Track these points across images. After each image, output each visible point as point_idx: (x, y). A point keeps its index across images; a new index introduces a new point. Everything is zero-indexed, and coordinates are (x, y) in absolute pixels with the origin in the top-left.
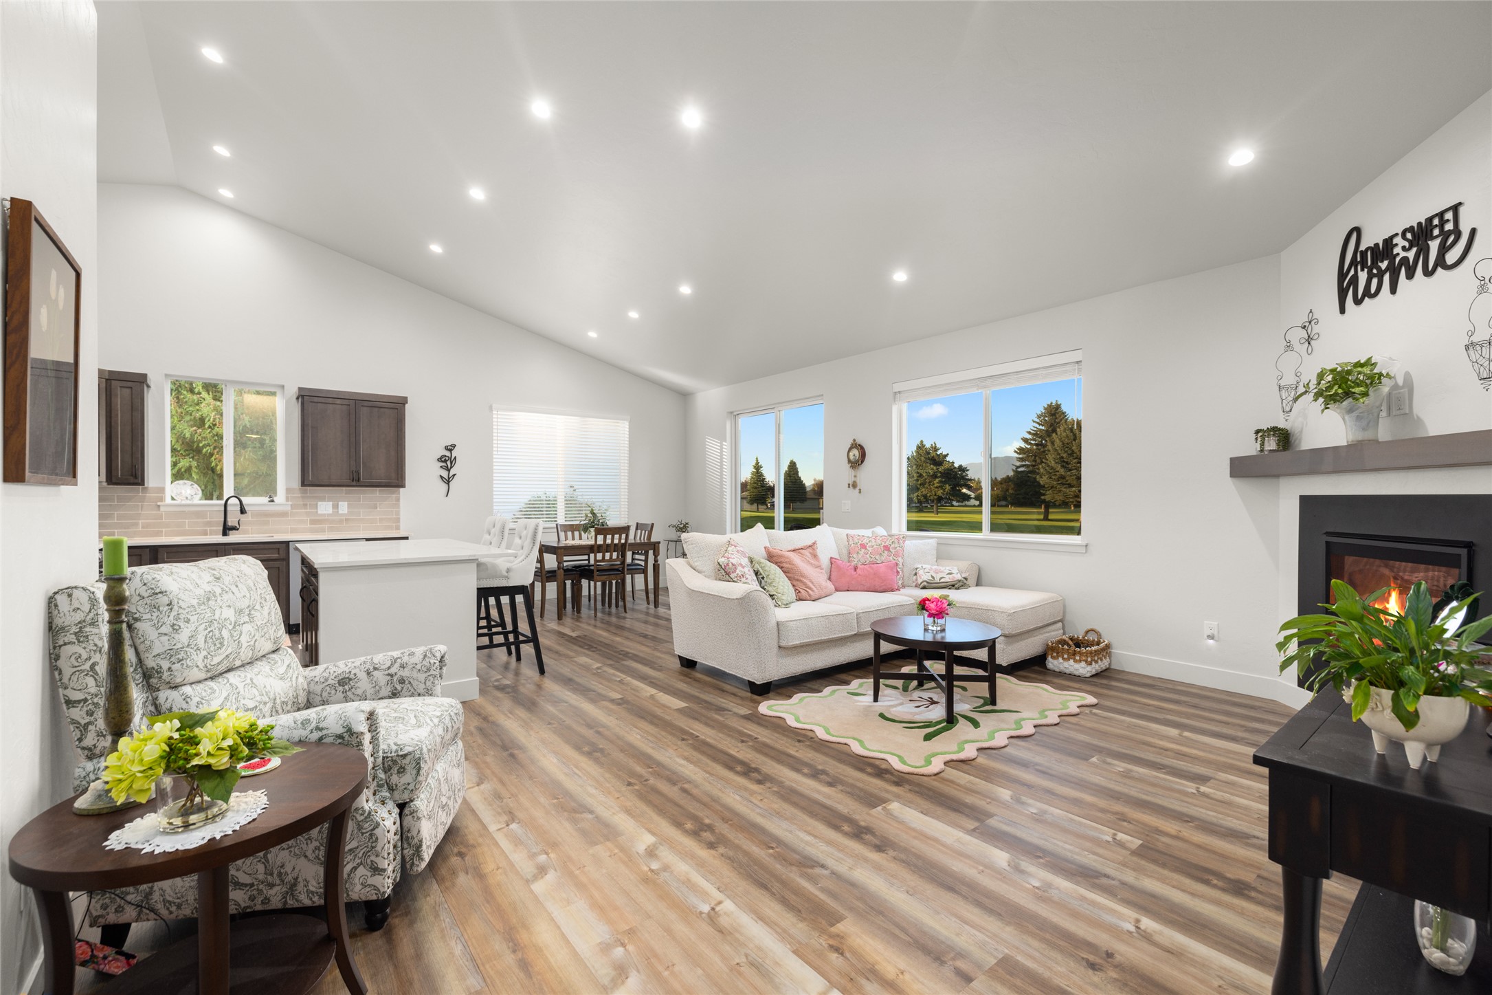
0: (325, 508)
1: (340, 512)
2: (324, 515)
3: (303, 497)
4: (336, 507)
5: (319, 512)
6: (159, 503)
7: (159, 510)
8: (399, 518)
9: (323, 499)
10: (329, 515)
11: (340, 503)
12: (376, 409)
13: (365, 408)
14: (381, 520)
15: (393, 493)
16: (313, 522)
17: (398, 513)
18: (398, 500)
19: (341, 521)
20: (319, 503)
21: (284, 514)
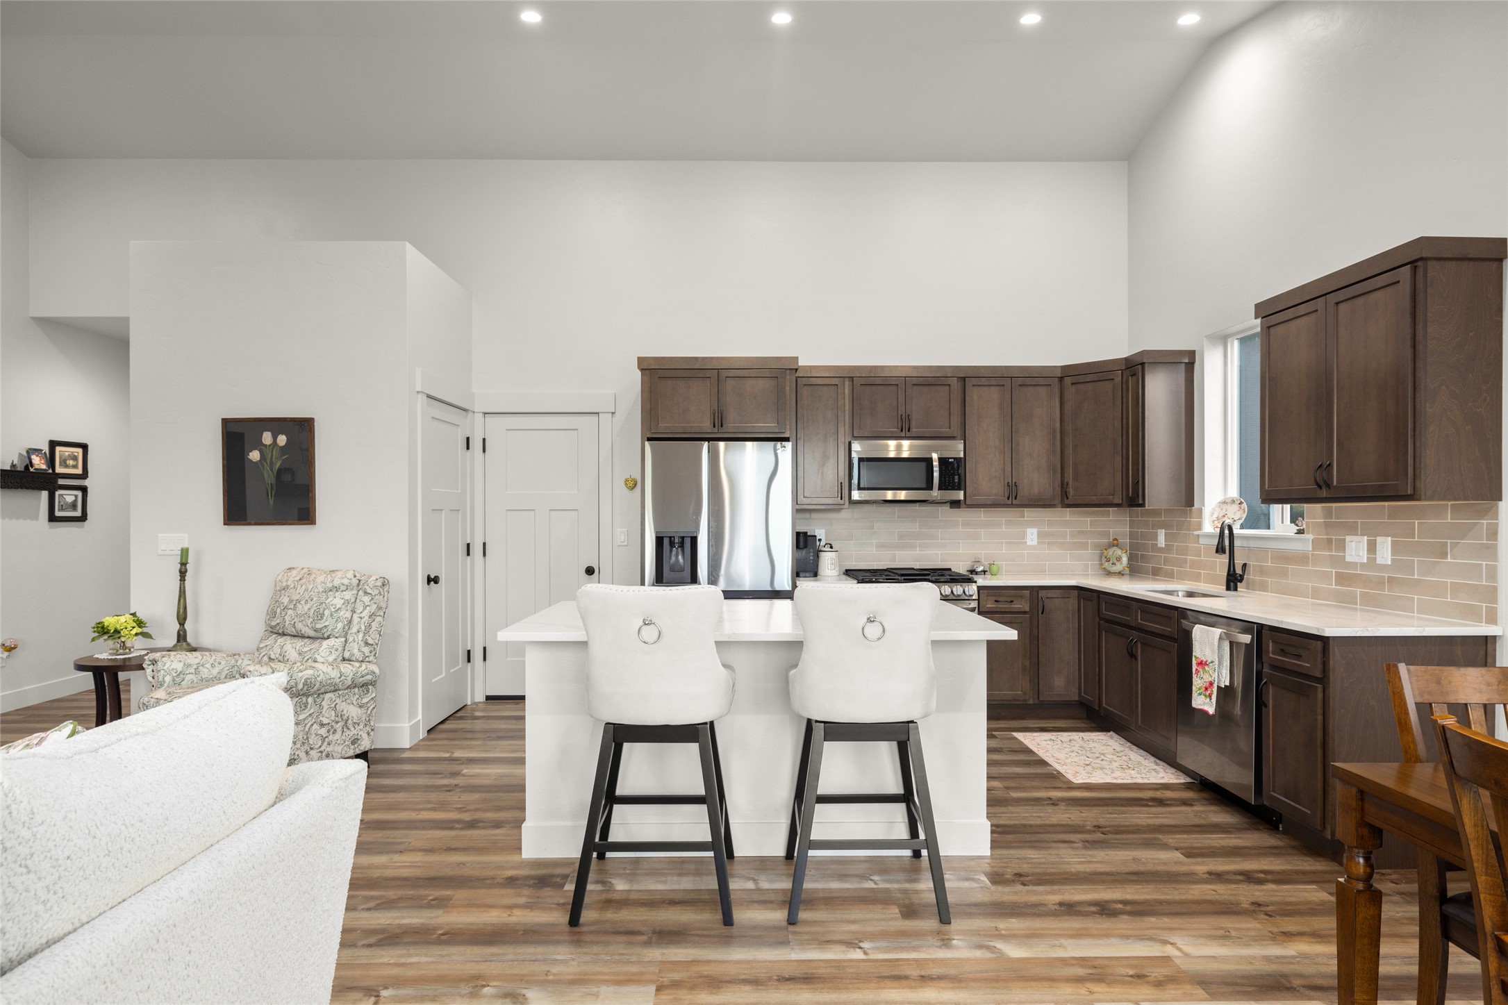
0: (1356, 550)
1: (1379, 561)
2: (1353, 565)
3: (1327, 525)
4: (1372, 548)
5: (1348, 559)
6: (1196, 533)
7: (1198, 543)
8: (1495, 589)
9: (1352, 530)
10: (1362, 564)
11: (1379, 539)
12: (1360, 301)
13: (1342, 307)
14: (1456, 588)
15: (1482, 514)
16: (1342, 579)
17: (1493, 574)
18: (1493, 533)
19: (1380, 582)
20: (1348, 538)
21: (1302, 558)
